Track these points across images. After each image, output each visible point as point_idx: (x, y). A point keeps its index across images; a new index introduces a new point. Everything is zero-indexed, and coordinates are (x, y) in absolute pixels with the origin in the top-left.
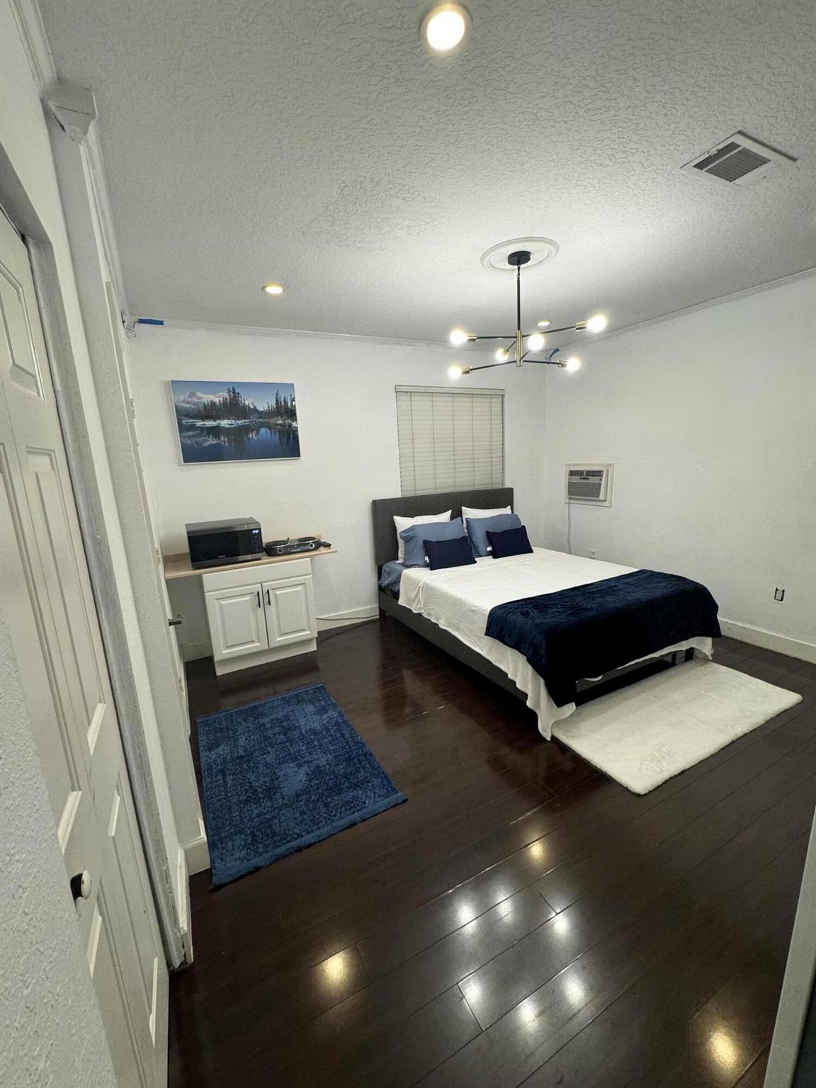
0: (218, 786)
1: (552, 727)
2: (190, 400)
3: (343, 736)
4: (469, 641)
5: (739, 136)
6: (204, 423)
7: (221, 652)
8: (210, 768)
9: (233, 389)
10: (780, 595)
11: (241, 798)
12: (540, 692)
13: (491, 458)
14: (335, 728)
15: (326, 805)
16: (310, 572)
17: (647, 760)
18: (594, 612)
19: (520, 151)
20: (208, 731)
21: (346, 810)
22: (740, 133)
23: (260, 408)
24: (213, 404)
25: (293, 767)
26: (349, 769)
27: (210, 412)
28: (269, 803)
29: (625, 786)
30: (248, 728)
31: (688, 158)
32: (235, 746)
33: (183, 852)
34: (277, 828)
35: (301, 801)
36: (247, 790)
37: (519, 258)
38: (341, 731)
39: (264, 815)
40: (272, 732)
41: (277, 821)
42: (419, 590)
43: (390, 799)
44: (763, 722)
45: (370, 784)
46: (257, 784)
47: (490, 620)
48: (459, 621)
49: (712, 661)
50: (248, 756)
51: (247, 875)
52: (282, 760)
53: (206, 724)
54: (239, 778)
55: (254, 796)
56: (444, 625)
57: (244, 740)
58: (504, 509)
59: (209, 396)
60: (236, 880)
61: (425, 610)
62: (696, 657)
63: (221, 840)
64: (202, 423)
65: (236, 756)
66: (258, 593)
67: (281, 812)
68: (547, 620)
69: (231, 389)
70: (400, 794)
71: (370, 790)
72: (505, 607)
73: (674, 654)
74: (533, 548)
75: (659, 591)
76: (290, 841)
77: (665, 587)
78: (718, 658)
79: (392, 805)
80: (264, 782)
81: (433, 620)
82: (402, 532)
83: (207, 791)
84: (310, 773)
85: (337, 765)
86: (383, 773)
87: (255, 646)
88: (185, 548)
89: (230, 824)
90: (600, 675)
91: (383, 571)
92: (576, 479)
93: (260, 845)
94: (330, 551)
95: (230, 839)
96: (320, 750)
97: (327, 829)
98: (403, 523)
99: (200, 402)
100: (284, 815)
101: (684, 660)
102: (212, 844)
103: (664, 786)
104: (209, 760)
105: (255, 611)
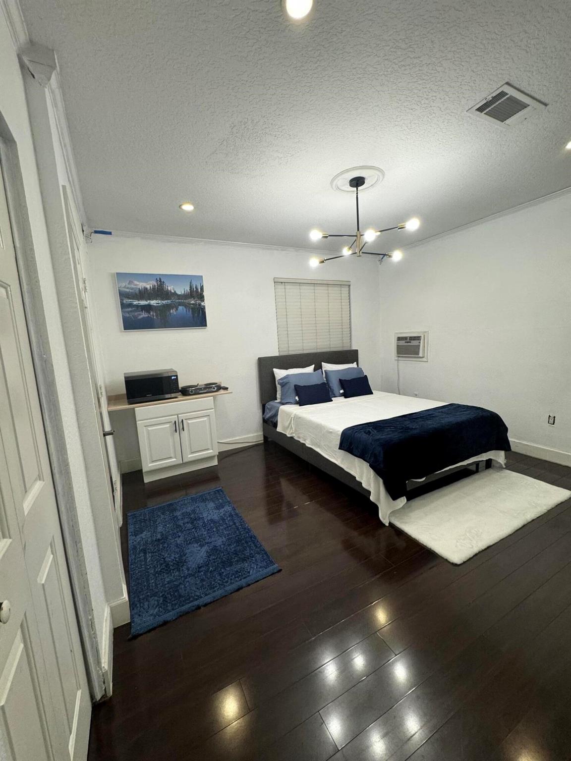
0: (140, 561)
1: (389, 517)
2: (129, 286)
3: (235, 524)
4: (327, 454)
5: (506, 86)
6: (139, 302)
7: (147, 465)
8: (135, 548)
9: (160, 279)
10: (552, 420)
11: (156, 570)
12: (379, 490)
13: (342, 329)
14: (229, 518)
15: (220, 574)
16: (213, 407)
17: (461, 539)
18: (418, 431)
19: (355, 98)
20: (135, 521)
21: (235, 577)
22: (507, 83)
23: (179, 293)
24: (146, 289)
25: (197, 547)
26: (238, 548)
27: (143, 294)
28: (177, 573)
29: (446, 558)
30: (165, 519)
31: (471, 103)
32: (154, 532)
33: (109, 609)
34: (182, 592)
35: (202, 571)
36: (162, 564)
37: (357, 182)
38: (233, 520)
39: (173, 582)
40: (182, 522)
41: (183, 586)
42: (291, 420)
43: (268, 570)
44: (546, 511)
45: (253, 559)
46: (170, 560)
47: (342, 438)
48: (320, 441)
49: (506, 468)
50: (164, 539)
51: (158, 627)
52: (188, 542)
53: (134, 516)
54: (156, 555)
55: (167, 568)
56: (310, 445)
57: (162, 528)
58: (351, 364)
59: (142, 283)
60: (149, 631)
61: (296, 434)
62: (494, 466)
63: (139, 601)
64: (137, 302)
65: (154, 539)
66: (175, 421)
67: (187, 580)
68: (384, 436)
69: (158, 279)
70: (276, 565)
71: (253, 563)
72: (354, 429)
73: (477, 464)
74: (373, 391)
75: (463, 417)
76: (192, 601)
77: (469, 414)
78: (509, 467)
79: (270, 574)
80: (175, 558)
81: (302, 441)
82: (279, 380)
83: (131, 565)
84: (209, 551)
85: (229, 545)
86: (264, 550)
87: (173, 461)
88: (123, 390)
89: (147, 589)
90: (424, 477)
91: (266, 408)
92: (402, 343)
93: (169, 605)
94: (227, 392)
95: (147, 600)
96: (217, 534)
97: (220, 591)
98: (280, 373)
99: (137, 288)
100: (188, 581)
101: (485, 468)
102: (132, 604)
103: (475, 558)
104: (135, 543)
105: (173, 435)
